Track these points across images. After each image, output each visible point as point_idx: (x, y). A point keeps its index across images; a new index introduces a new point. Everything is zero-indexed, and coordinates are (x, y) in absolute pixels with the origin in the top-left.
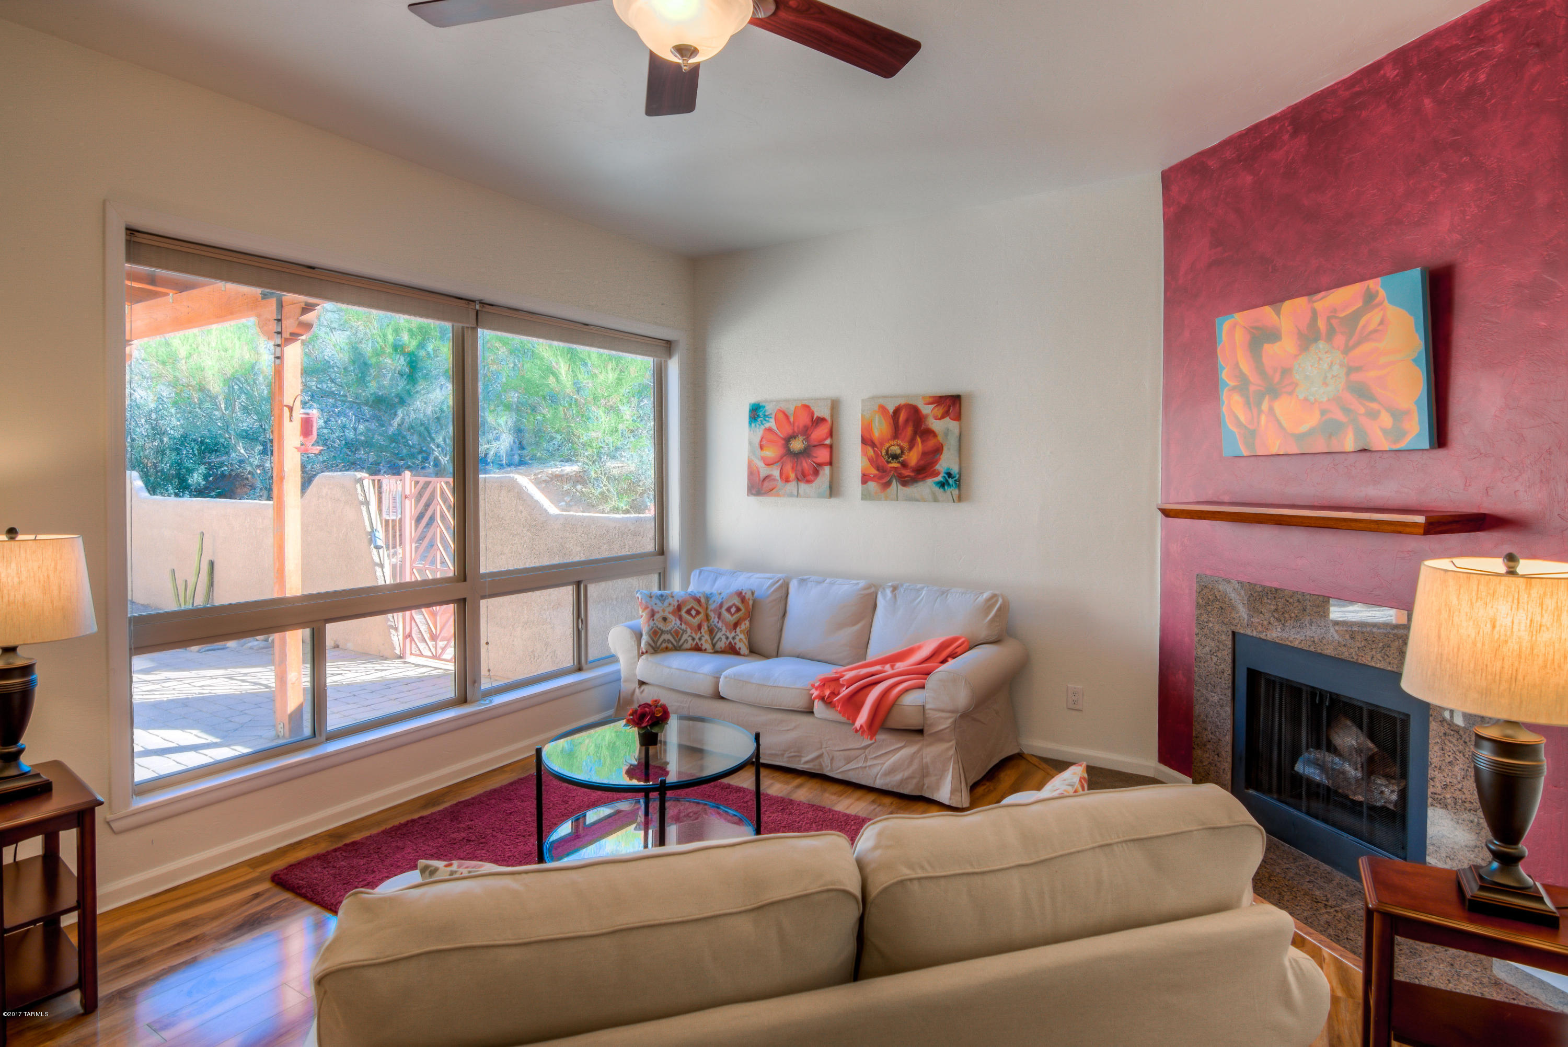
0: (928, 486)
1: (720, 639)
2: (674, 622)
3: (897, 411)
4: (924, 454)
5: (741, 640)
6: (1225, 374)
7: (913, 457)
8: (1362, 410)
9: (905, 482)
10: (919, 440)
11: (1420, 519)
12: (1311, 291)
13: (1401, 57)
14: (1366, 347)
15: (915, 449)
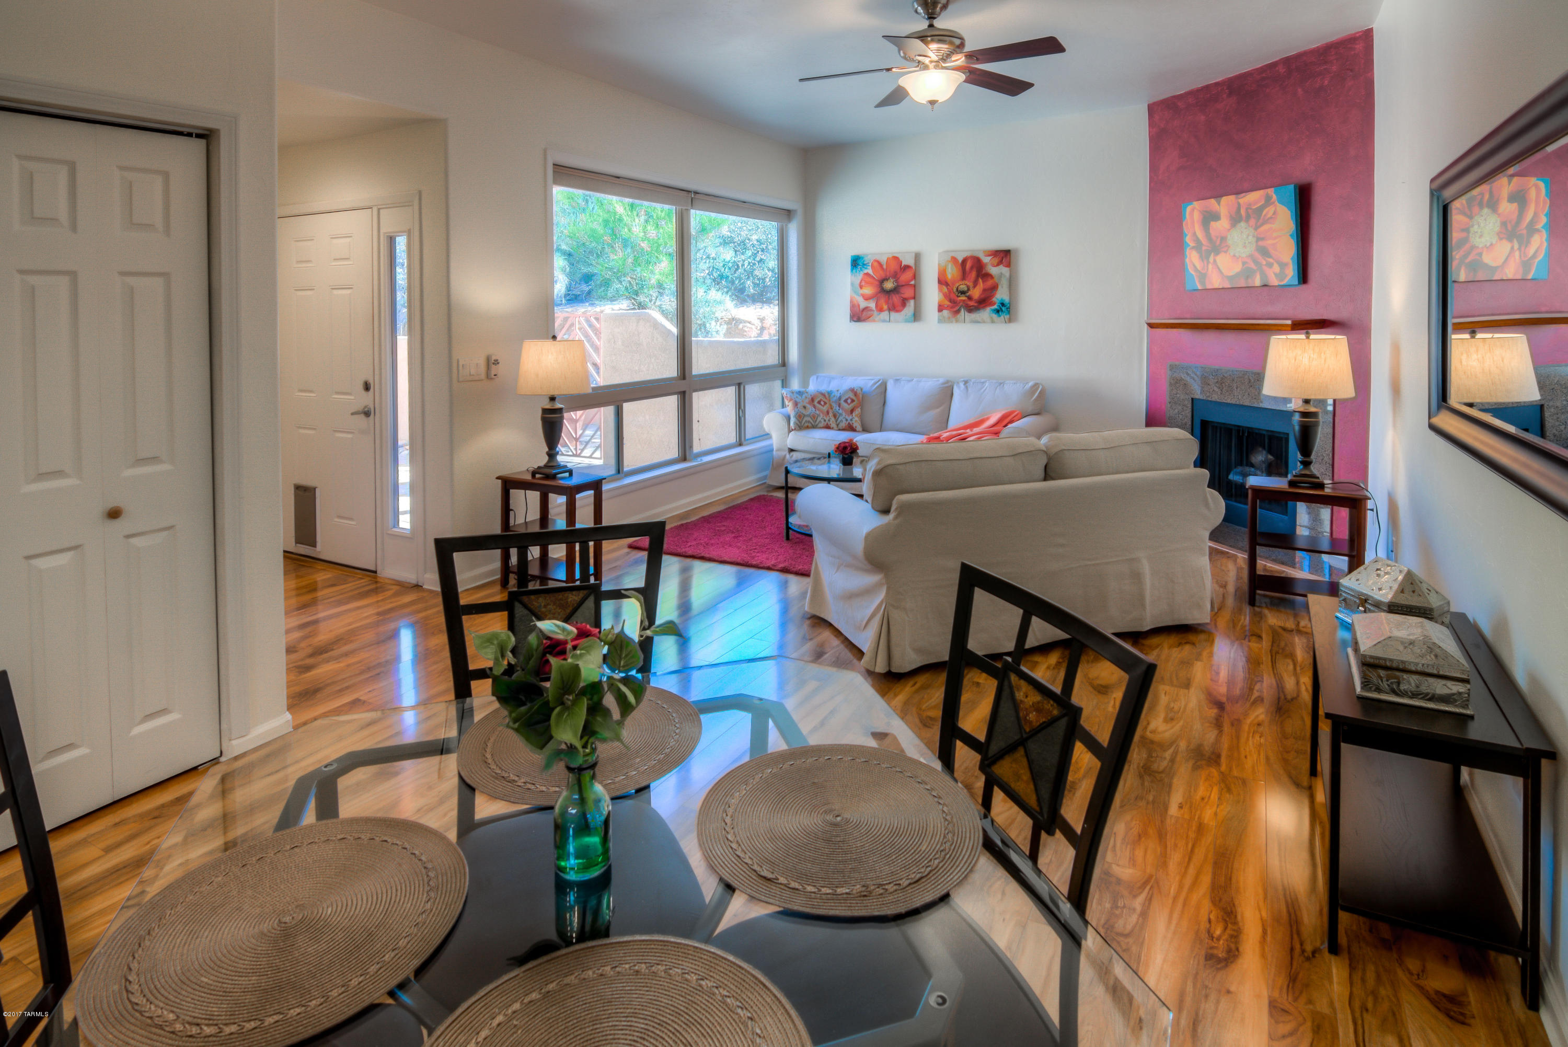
0: (986, 313)
1: (842, 421)
2: (810, 409)
3: (964, 261)
4: (984, 290)
5: (856, 421)
6: (1188, 239)
7: (976, 293)
8: (1264, 263)
9: (970, 310)
10: (980, 280)
11: (1289, 322)
12: (1238, 192)
14: (1267, 226)
15: (978, 287)
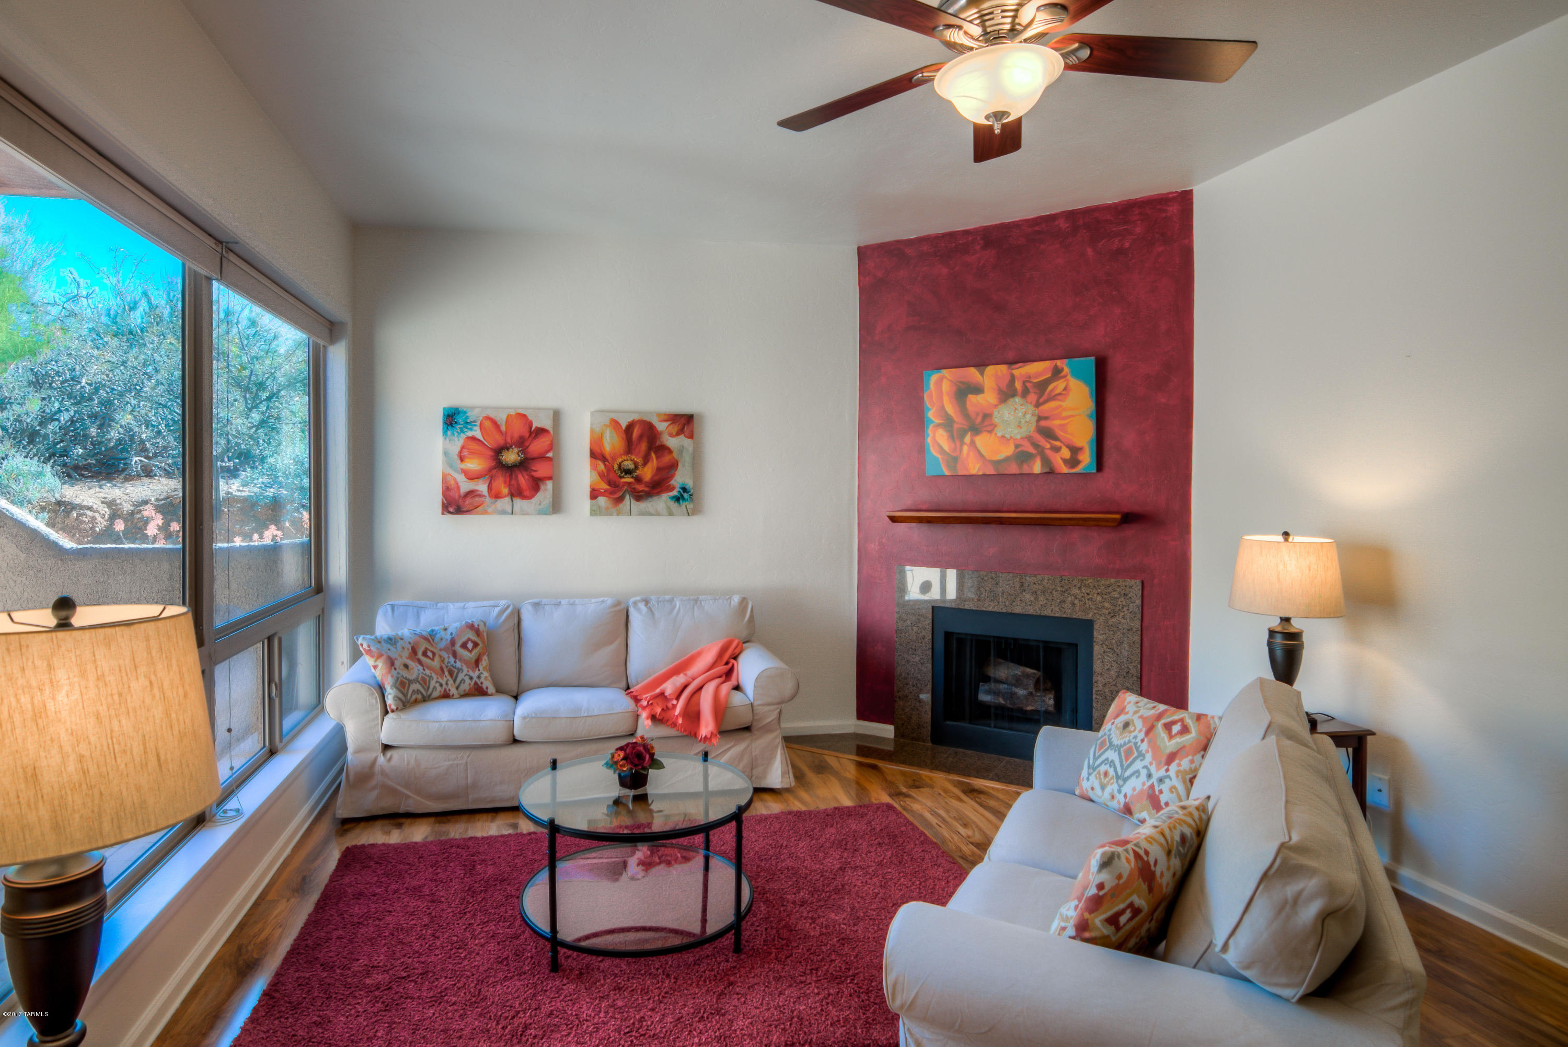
0: (662, 502)
1: (463, 681)
2: (416, 670)
3: (630, 427)
4: (659, 469)
5: (485, 679)
6: (931, 414)
7: (647, 473)
8: (1048, 446)
9: (639, 497)
10: (653, 455)
11: (1118, 516)
12: (1011, 363)
13: (1071, 215)
14: (1053, 404)
15: (649, 465)
